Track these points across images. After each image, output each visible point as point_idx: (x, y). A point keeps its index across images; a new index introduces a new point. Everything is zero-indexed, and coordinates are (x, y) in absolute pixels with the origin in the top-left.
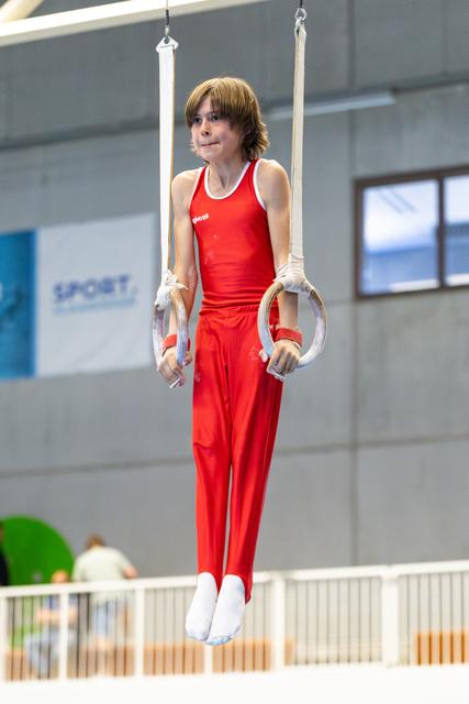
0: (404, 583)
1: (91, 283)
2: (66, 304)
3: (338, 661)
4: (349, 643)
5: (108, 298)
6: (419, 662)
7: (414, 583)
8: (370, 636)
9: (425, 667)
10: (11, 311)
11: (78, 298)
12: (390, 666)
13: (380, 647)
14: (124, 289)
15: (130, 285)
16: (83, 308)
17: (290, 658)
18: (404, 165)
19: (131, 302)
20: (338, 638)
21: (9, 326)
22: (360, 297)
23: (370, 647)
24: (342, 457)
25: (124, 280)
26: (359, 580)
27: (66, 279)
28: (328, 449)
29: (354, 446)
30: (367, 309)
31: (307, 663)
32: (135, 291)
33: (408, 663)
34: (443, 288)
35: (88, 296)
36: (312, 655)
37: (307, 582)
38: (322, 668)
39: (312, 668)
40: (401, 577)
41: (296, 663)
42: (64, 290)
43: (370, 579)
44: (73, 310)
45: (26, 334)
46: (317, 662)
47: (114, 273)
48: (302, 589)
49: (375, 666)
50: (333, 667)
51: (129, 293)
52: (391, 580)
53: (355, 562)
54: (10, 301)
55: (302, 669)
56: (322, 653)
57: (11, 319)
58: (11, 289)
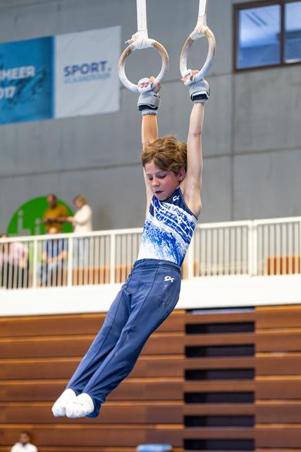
0: (260, 229)
1: (86, 65)
2: (71, 77)
3: (224, 273)
4: (230, 263)
5: (95, 73)
6: (269, 274)
7: (266, 229)
8: (242, 260)
9: (272, 276)
10: (41, 81)
11: (78, 74)
12: (253, 275)
13: (247, 265)
14: (103, 69)
15: (107, 66)
16: (81, 80)
17: (196, 272)
19: (108, 75)
20: (224, 261)
21: (40, 90)
22: (236, 71)
23: (241, 265)
24: (226, 160)
25: (103, 63)
26: (236, 228)
27: (72, 64)
28: (217, 156)
29: (232, 155)
30: (240, 78)
31: (206, 274)
32: (110, 69)
33: (263, 274)
34: (283, 65)
35: (84, 73)
36: (209, 271)
37: (206, 230)
38: (215, 277)
39: (209, 277)
40: (258, 226)
41: (200, 275)
42: (70, 69)
43: (242, 227)
44: (75, 80)
45: (49, 94)
46: (212, 274)
47: (98, 60)
48: (203, 233)
49: (244, 275)
50: (221, 276)
51: (106, 71)
52: (254, 227)
53: (233, 219)
54: (40, 76)
55: (203, 277)
56: (215, 270)
57: (40, 86)
58: (40, 69)
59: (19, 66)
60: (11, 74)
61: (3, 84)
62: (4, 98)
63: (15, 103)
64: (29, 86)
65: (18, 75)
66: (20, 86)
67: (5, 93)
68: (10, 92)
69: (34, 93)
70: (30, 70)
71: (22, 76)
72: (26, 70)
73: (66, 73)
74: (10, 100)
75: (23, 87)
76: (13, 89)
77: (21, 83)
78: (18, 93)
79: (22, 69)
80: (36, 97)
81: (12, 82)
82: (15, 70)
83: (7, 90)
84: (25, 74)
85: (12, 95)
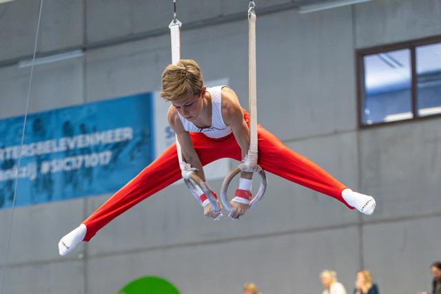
10: (139, 144)
18: (388, 40)
21: (140, 154)
22: (362, 126)
24: (354, 230)
28: (344, 226)
29: (361, 224)
30: (366, 134)
34: (417, 118)
42: (172, 130)
54: (138, 139)
57: (139, 151)
58: (138, 131)
59: (115, 128)
60: (105, 137)
61: (98, 149)
62: (99, 164)
63: (112, 170)
64: (127, 150)
65: (113, 138)
66: (116, 150)
67: (99, 159)
68: (105, 157)
69: (132, 158)
70: (127, 132)
71: (117, 140)
72: (121, 133)
73: (168, 134)
74: (105, 167)
75: (120, 152)
76: (108, 154)
77: (117, 147)
78: (115, 159)
79: (118, 132)
80: (135, 162)
81: (107, 146)
82: (109, 133)
83: (102, 155)
84: (121, 137)
85: (107, 161)
